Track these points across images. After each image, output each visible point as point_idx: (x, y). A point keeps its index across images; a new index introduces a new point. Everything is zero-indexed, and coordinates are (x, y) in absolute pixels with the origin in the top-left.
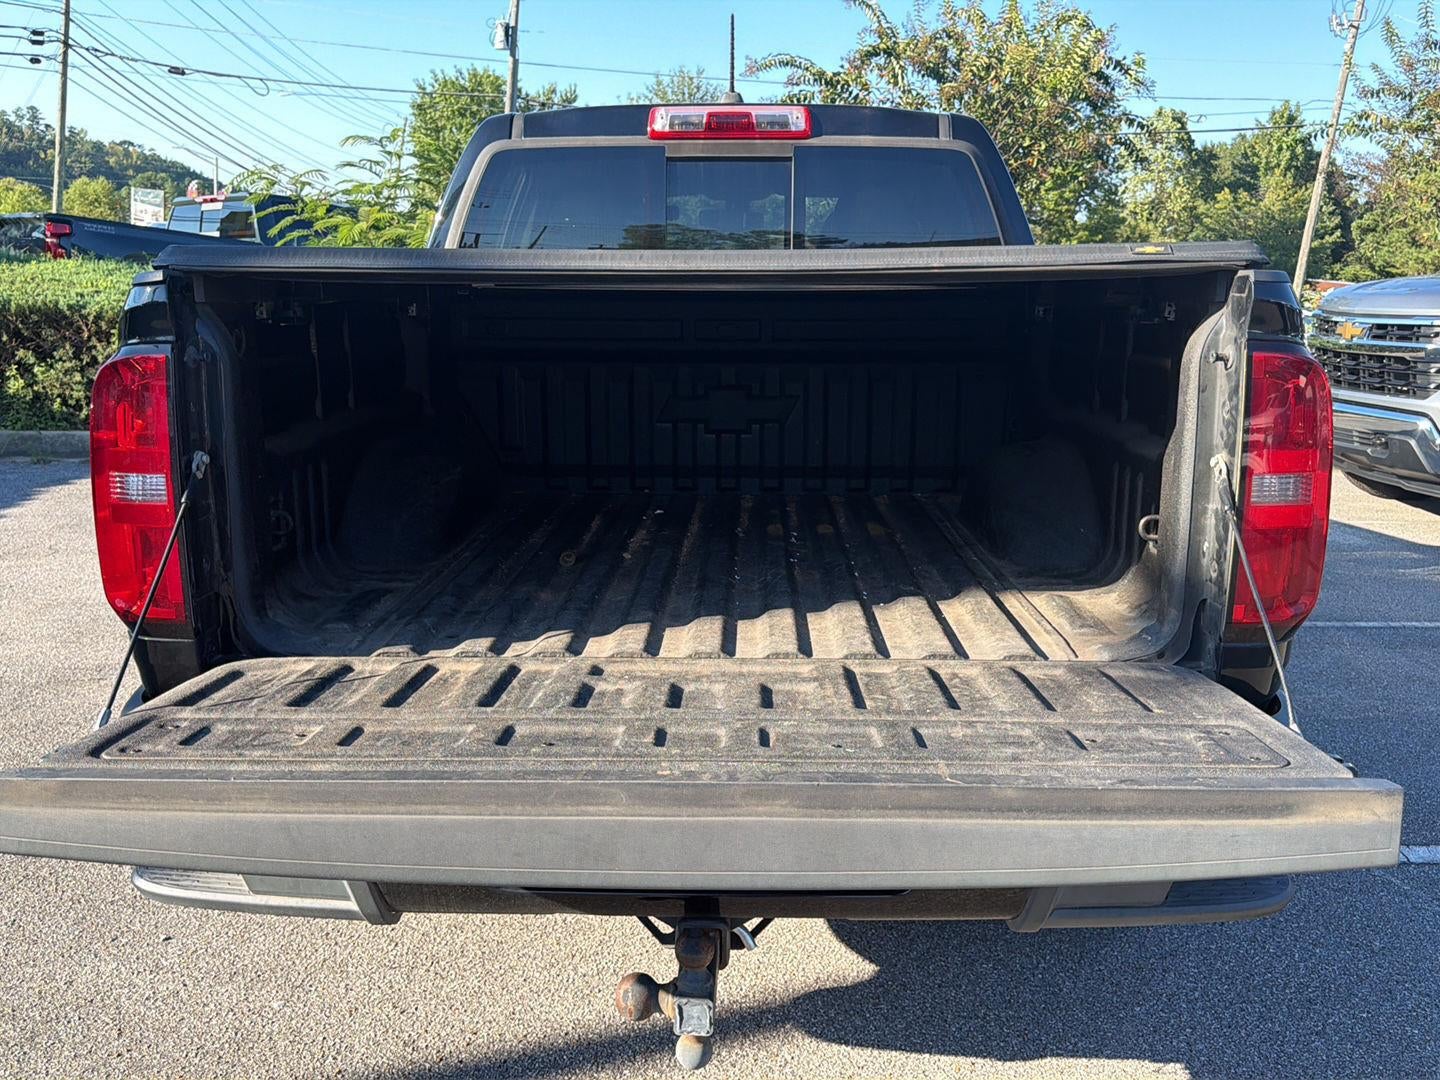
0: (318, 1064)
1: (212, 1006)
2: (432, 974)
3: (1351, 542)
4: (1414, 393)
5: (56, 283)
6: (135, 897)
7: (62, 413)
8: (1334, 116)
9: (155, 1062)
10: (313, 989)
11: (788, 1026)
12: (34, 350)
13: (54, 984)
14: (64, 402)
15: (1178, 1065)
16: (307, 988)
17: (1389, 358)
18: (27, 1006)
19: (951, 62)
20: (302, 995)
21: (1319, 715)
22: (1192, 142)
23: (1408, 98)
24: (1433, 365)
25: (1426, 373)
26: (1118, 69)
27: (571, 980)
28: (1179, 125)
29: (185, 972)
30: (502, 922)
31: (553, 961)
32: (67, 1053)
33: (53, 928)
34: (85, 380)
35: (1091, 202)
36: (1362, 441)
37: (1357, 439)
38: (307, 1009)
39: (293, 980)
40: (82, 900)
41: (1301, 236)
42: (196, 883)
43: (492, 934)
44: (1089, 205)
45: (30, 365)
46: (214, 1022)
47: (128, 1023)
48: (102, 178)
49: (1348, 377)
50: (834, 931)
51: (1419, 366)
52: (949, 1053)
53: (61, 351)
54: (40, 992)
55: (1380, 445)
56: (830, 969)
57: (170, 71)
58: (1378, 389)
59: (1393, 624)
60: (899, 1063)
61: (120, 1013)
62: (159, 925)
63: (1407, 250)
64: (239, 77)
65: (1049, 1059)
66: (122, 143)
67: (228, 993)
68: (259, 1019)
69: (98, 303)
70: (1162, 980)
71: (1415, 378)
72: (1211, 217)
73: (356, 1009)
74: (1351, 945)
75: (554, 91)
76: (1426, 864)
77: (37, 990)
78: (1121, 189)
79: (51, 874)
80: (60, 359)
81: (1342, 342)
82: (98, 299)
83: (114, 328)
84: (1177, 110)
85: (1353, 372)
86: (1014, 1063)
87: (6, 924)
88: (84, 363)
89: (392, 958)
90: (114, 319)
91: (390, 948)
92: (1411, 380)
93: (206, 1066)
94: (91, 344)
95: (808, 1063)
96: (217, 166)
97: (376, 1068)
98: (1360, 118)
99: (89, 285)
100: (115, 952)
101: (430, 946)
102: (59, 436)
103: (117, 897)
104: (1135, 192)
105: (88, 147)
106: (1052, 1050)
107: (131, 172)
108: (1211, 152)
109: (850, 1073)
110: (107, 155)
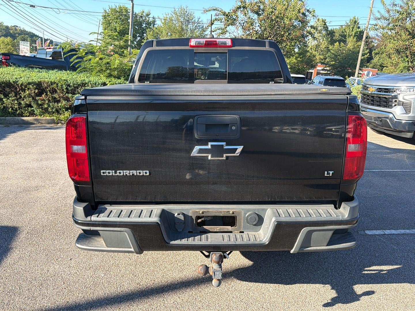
0: (116, 289)
1: (86, 276)
2: (141, 267)
3: (372, 147)
4: (389, 107)
5: (8, 75)
6: (60, 249)
7: (12, 112)
8: (368, 22)
9: (74, 290)
10: (111, 271)
11: (232, 277)
12: (3, 94)
13: (44, 271)
14: (12, 109)
15: (329, 285)
16: (110, 271)
17: (382, 97)
18: (38, 277)
19: (261, 10)
20: (109, 273)
21: (363, 196)
22: (328, 28)
23: (388, 20)
24: (393, 99)
25: (392, 101)
26: (308, 12)
27: (177, 267)
28: (324, 23)
29: (77, 267)
30: (157, 253)
31: (171, 262)
32: (51, 288)
33: (40, 257)
34: (18, 103)
35: (299, 46)
36: (375, 120)
37: (373, 119)
38: (110, 276)
39: (106, 269)
40: (46, 250)
41: (358, 55)
42: (92, 245)
43: (155, 256)
44: (299, 47)
45: (2, 98)
46: (87, 280)
47: (65, 280)
48: (9, 37)
49: (371, 102)
50: (242, 254)
51: (390, 99)
52: (273, 283)
53: (11, 94)
54: (41, 273)
55: (379, 121)
56: (242, 263)
57: (30, 6)
58: (379, 105)
59: (382, 170)
60: (260, 286)
61: (63, 278)
62: (68, 256)
63: (388, 59)
64: (51, 8)
65: (297, 284)
66: (14, 26)
67: (90, 273)
68: (99, 279)
69: (22, 81)
70: (324, 265)
71: (389, 103)
72: (333, 50)
73: (123, 276)
74: (371, 255)
75: (143, 12)
76: (389, 234)
77: (40, 273)
78: (307, 42)
79: (36, 243)
80: (11, 97)
81: (370, 92)
82: (21, 79)
83: (26, 88)
84: (324, 19)
85: (372, 101)
86: (289, 285)
87: (27, 256)
88: (18, 98)
89: (130, 263)
90: (26, 85)
91: (129, 260)
92: (388, 103)
93: (88, 291)
94: (20, 92)
95: (238, 286)
96: (43, 33)
97: (131, 290)
98: (375, 26)
99: (18, 75)
100: (58, 263)
101: (140, 259)
102: (11, 119)
103: (55, 249)
104: (311, 42)
105: (4, 27)
106: (298, 282)
107: (17, 35)
108: (333, 31)
109: (249, 288)
110: (10, 30)
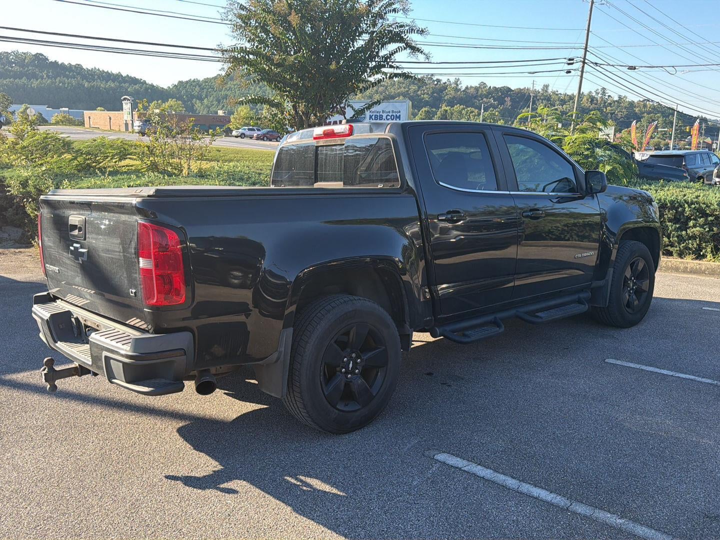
110: (635, 107)
